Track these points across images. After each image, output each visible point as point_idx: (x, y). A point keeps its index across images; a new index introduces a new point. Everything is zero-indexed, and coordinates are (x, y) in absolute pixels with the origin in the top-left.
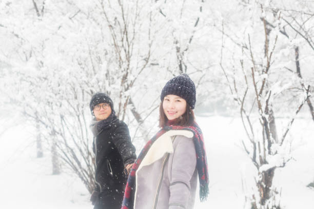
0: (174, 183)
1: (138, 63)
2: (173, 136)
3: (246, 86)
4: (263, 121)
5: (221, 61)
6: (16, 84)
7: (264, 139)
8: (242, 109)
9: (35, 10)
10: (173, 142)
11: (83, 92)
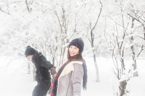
0: (75, 83)
1: (70, 33)
2: (74, 64)
3: (114, 44)
4: (121, 60)
5: (105, 33)
6: (16, 41)
7: (122, 68)
8: (113, 54)
9: (27, 9)
10: (74, 66)
11: (46, 45)
